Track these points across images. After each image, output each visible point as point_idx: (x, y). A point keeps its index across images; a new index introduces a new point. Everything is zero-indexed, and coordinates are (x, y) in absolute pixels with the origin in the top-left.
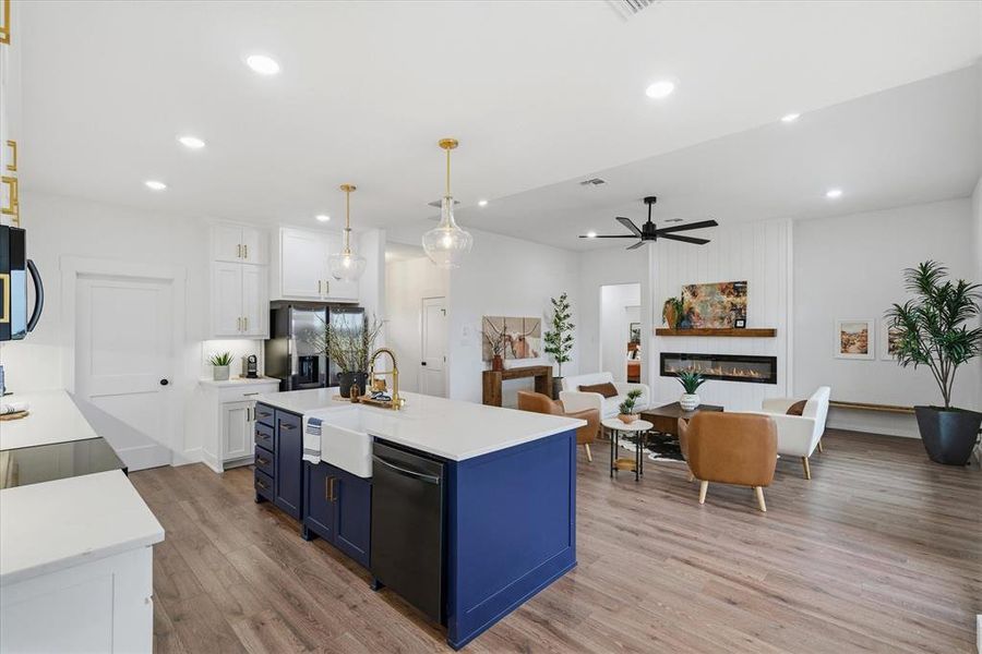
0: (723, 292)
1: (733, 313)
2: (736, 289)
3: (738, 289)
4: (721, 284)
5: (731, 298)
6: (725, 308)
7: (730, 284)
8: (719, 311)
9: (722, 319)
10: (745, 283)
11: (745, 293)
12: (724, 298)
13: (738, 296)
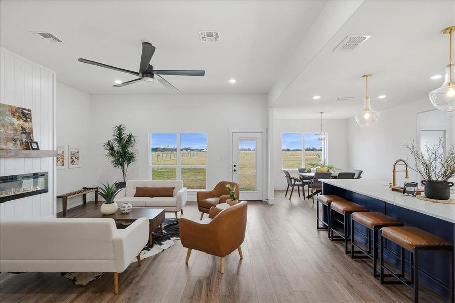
0: (13, 114)
1: (24, 136)
2: (23, 114)
3: (25, 115)
4: (10, 106)
5: (21, 122)
6: (16, 130)
7: (19, 108)
8: (10, 132)
9: (14, 140)
10: (30, 111)
11: (31, 119)
12: (15, 120)
13: (26, 121)
